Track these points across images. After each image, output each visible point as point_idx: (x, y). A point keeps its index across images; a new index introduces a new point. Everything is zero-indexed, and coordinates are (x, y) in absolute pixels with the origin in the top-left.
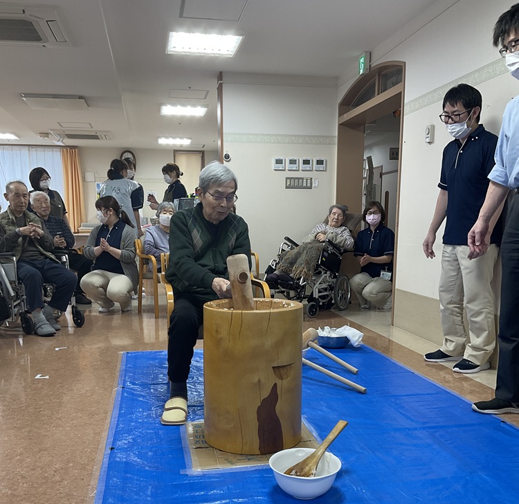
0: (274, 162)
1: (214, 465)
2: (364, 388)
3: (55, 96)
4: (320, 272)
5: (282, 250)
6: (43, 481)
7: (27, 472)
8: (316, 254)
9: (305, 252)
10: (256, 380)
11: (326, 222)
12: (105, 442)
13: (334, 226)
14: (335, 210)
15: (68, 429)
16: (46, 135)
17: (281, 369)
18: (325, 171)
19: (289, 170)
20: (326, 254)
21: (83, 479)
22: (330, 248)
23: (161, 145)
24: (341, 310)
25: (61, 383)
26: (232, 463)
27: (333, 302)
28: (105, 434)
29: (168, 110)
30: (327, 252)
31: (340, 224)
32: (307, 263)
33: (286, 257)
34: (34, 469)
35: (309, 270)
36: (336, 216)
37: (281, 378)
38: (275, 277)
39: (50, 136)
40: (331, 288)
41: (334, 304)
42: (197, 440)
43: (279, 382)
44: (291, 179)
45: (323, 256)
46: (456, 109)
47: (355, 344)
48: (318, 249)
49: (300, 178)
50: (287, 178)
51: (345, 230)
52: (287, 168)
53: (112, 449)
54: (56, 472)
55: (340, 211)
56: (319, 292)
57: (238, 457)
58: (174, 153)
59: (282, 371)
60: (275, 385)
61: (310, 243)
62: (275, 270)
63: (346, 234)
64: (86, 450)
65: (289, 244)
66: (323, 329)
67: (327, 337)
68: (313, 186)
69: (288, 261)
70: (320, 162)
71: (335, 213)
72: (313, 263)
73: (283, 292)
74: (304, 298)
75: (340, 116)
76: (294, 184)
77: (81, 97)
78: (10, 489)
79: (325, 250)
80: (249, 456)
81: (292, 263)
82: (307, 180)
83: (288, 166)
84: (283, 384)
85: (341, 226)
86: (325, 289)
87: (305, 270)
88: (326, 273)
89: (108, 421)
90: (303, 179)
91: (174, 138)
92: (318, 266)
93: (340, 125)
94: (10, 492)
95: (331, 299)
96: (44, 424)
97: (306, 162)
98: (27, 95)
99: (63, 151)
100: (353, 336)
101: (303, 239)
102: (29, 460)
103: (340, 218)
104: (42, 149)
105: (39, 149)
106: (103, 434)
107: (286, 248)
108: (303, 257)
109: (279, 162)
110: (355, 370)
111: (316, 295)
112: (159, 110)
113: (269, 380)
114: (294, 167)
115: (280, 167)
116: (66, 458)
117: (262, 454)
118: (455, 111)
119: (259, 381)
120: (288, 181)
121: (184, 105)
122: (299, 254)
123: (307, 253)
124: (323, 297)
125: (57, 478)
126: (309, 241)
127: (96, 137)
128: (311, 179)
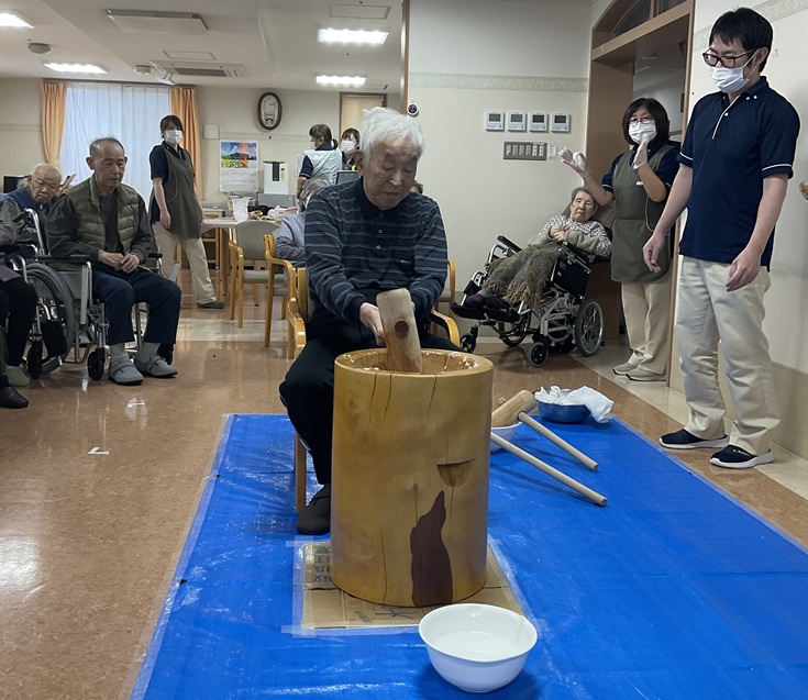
0: (486, 117)
1: (336, 620)
2: (603, 498)
3: (157, 14)
4: (553, 294)
5: (494, 256)
6: (69, 631)
7: (47, 613)
8: (547, 265)
9: (528, 262)
10: (410, 484)
11: (567, 214)
12: (174, 569)
13: (579, 220)
14: (580, 195)
15: (122, 543)
16: (146, 68)
17: (452, 469)
18: (569, 132)
19: (510, 131)
20: (562, 265)
21: (129, 632)
22: (571, 255)
23: (319, 85)
24: (586, 355)
25: (126, 464)
26: (366, 619)
27: (573, 342)
28: (176, 556)
29: (329, 36)
30: (566, 262)
31: (587, 217)
32: (532, 279)
33: (498, 269)
34: (58, 610)
35: (534, 291)
36: (581, 205)
37: (452, 483)
38: (478, 299)
39: (151, 70)
40: (570, 320)
41: (574, 346)
42: (318, 574)
43: (448, 490)
44: (512, 144)
45: (558, 269)
46: (729, 48)
47: (599, 419)
48: (550, 258)
49: (528, 144)
50: (506, 144)
51: (597, 226)
52: (507, 128)
53: (183, 582)
54: (90, 616)
55: (587, 197)
56: (551, 325)
57: (379, 609)
58: (341, 97)
59: (455, 472)
60: (442, 494)
61: (538, 247)
62: (480, 288)
63: (600, 234)
64: (143, 580)
65: (505, 247)
66: (548, 390)
67: (554, 405)
68: (548, 156)
69: (501, 275)
70: (560, 119)
71: (579, 200)
72: (541, 280)
73: (492, 324)
74: (528, 333)
75: (594, 47)
76: (516, 152)
77: (196, 16)
78: (17, 640)
79: (562, 259)
80: (395, 609)
81: (508, 278)
82: (538, 146)
83: (509, 124)
84: (454, 494)
85: (591, 219)
86: (561, 322)
87: (527, 290)
88: (563, 296)
89: (185, 533)
90: (531, 144)
91: (341, 75)
92: (549, 284)
93: (594, 62)
94: (16, 646)
95: (571, 337)
96: (88, 533)
97: (538, 119)
98: (115, 12)
99: (173, 93)
100: (597, 406)
101: (529, 238)
102: (55, 593)
103: (588, 207)
104: (141, 88)
105: (137, 88)
106: (174, 554)
107: (501, 254)
108: (525, 270)
109: (494, 117)
110: (593, 463)
111: (545, 331)
112: (316, 35)
113: (430, 485)
114: (518, 126)
115: (496, 125)
116: (110, 594)
117: (417, 607)
118: (728, 52)
119: (415, 487)
120: (509, 147)
121: (354, 28)
122: (518, 265)
123: (532, 263)
124: (556, 335)
125: (91, 627)
126: (538, 242)
127: (220, 73)
128: (546, 145)
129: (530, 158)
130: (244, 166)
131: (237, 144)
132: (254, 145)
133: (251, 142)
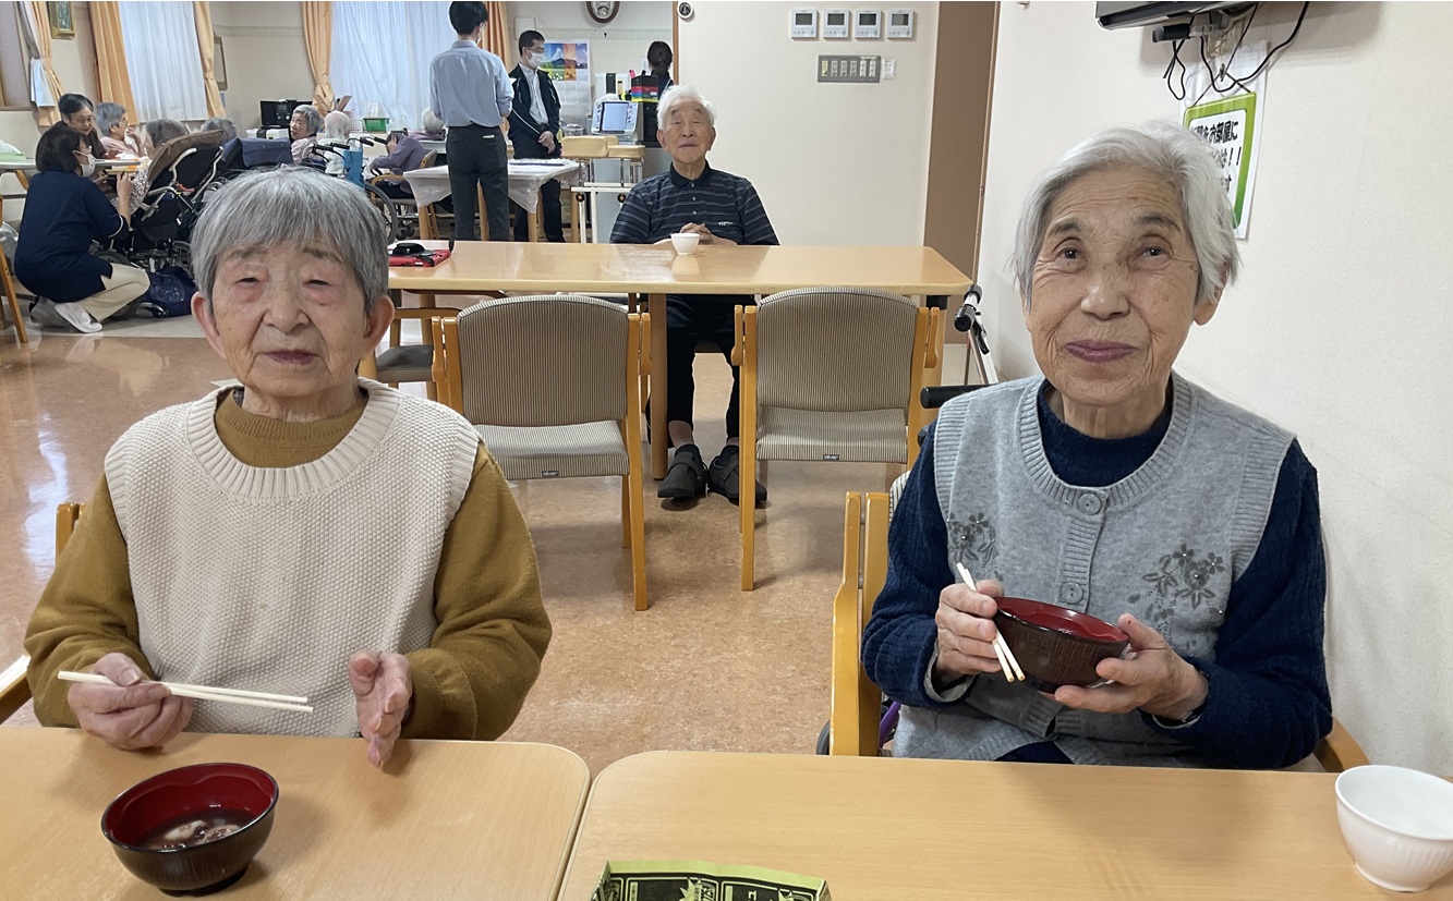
0: (792, 19)
18: (913, 38)
19: (826, 39)
44: (830, 58)
49: (853, 58)
50: (821, 58)
52: (822, 35)
68: (883, 75)
70: (900, 19)
76: (837, 70)
82: (868, 61)
83: (824, 29)
90: (858, 59)
97: (867, 19)
109: (803, 19)
114: (838, 30)
115: (806, 30)
120: (825, 64)
128: (879, 59)
129: (857, 79)
130: (571, 77)
131: (560, 46)
132: (584, 45)
133: (579, 42)
